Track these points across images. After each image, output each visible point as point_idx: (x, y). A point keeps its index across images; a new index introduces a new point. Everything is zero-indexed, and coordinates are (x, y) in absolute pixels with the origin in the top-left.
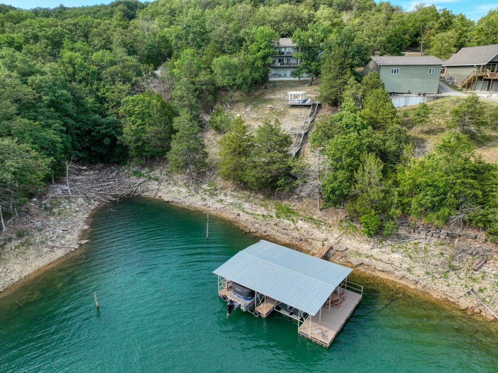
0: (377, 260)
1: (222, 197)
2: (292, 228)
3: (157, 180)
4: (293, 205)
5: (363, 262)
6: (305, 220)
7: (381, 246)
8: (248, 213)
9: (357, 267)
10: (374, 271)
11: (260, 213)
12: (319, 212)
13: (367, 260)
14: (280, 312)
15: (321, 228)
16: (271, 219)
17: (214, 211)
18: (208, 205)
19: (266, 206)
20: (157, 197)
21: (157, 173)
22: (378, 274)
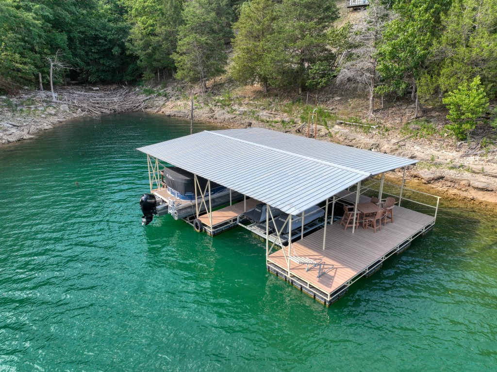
0: (474, 172)
1: (236, 107)
2: (323, 133)
3: (165, 96)
4: (331, 108)
5: (443, 175)
6: (346, 124)
7: (484, 151)
8: (262, 121)
9: (429, 182)
10: (466, 191)
11: (279, 119)
12: (371, 114)
13: (453, 172)
14: (248, 228)
15: (370, 132)
16: (294, 125)
17: (221, 123)
18: (214, 117)
19: (289, 112)
20: (160, 112)
21: (169, 90)
22: (473, 194)
